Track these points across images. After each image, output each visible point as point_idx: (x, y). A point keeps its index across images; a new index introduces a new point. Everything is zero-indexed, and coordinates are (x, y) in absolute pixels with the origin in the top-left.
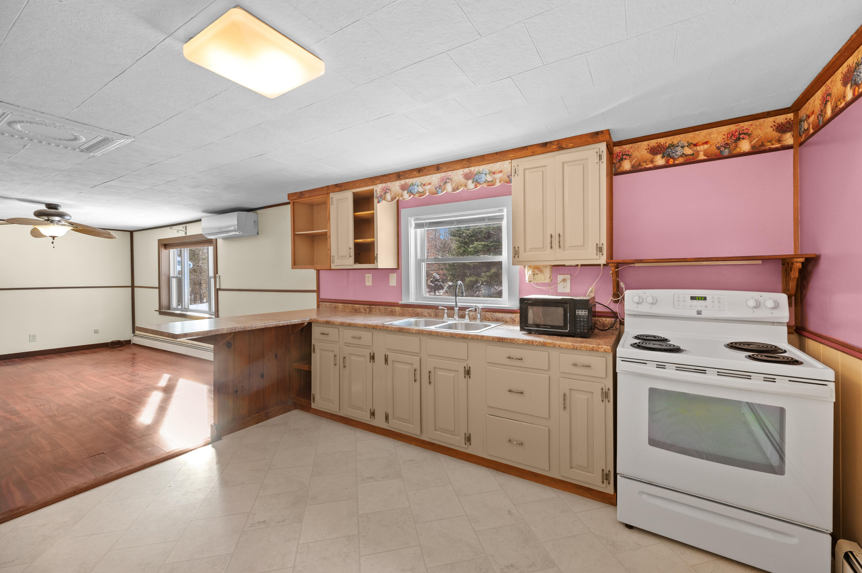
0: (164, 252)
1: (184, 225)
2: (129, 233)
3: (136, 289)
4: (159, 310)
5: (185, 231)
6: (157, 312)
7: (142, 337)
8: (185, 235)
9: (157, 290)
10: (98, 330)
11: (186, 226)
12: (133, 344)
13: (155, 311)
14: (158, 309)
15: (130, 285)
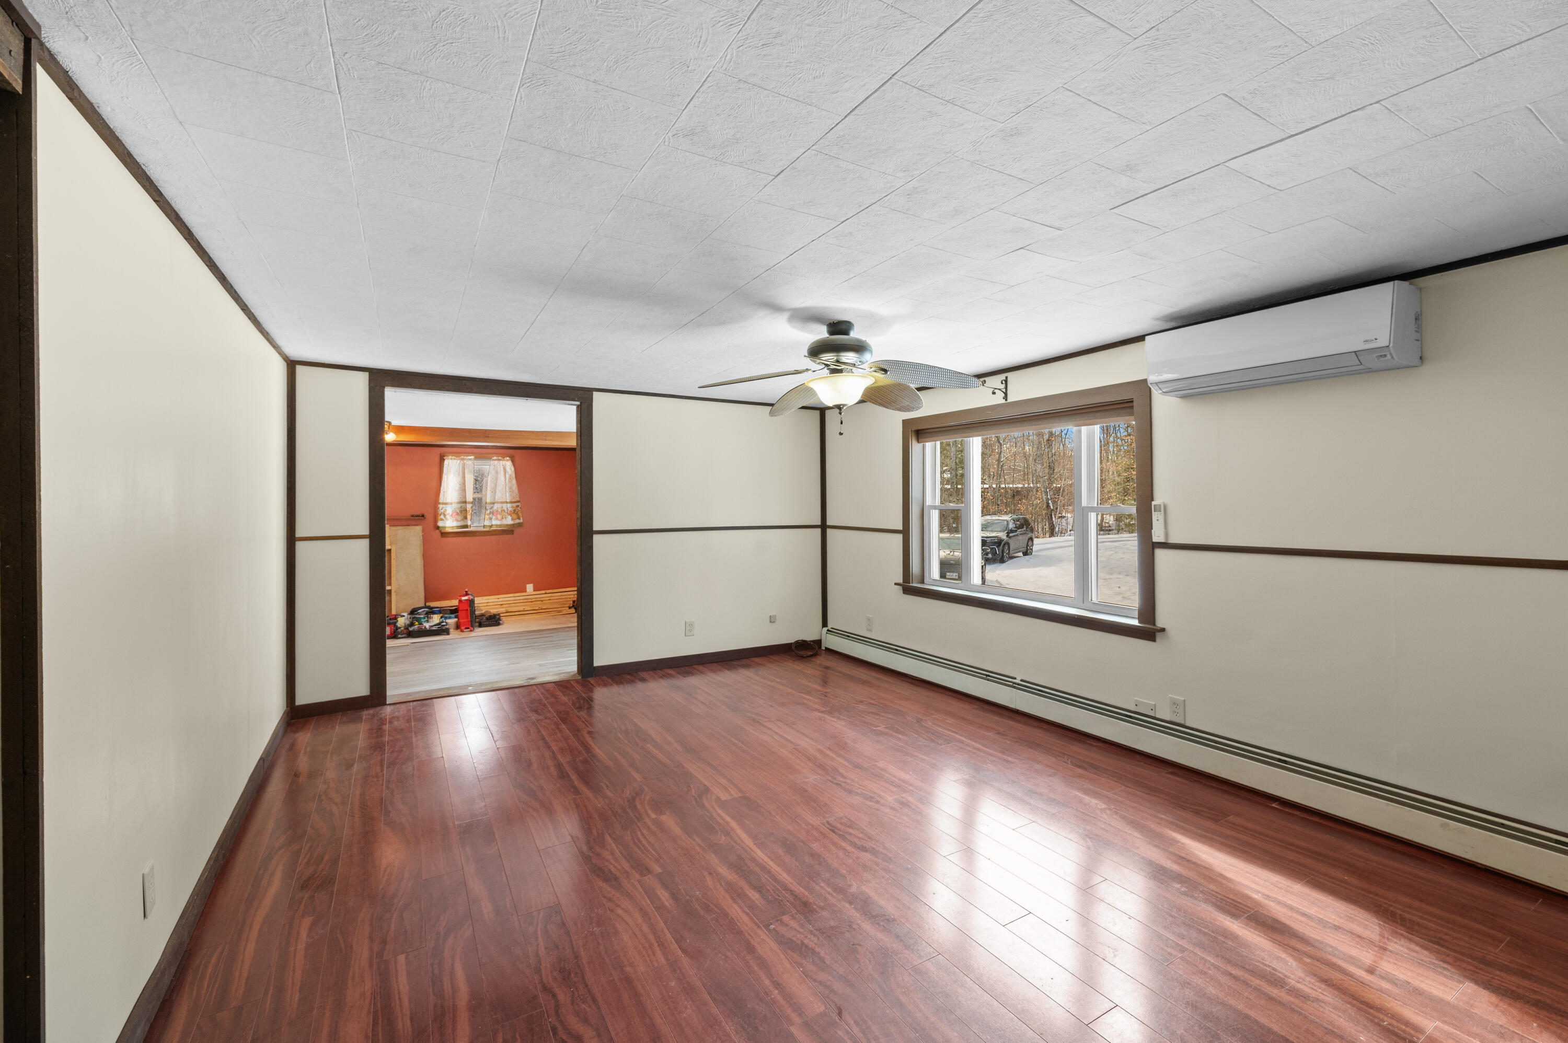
0: (916, 447)
1: (1003, 377)
2: (817, 413)
3: (829, 531)
4: (904, 582)
5: (1004, 390)
6: (900, 589)
7: (848, 636)
8: (1004, 401)
9: (899, 538)
10: (775, 616)
11: (1007, 377)
12: (827, 649)
13: (896, 584)
14: (901, 581)
15: (819, 523)
